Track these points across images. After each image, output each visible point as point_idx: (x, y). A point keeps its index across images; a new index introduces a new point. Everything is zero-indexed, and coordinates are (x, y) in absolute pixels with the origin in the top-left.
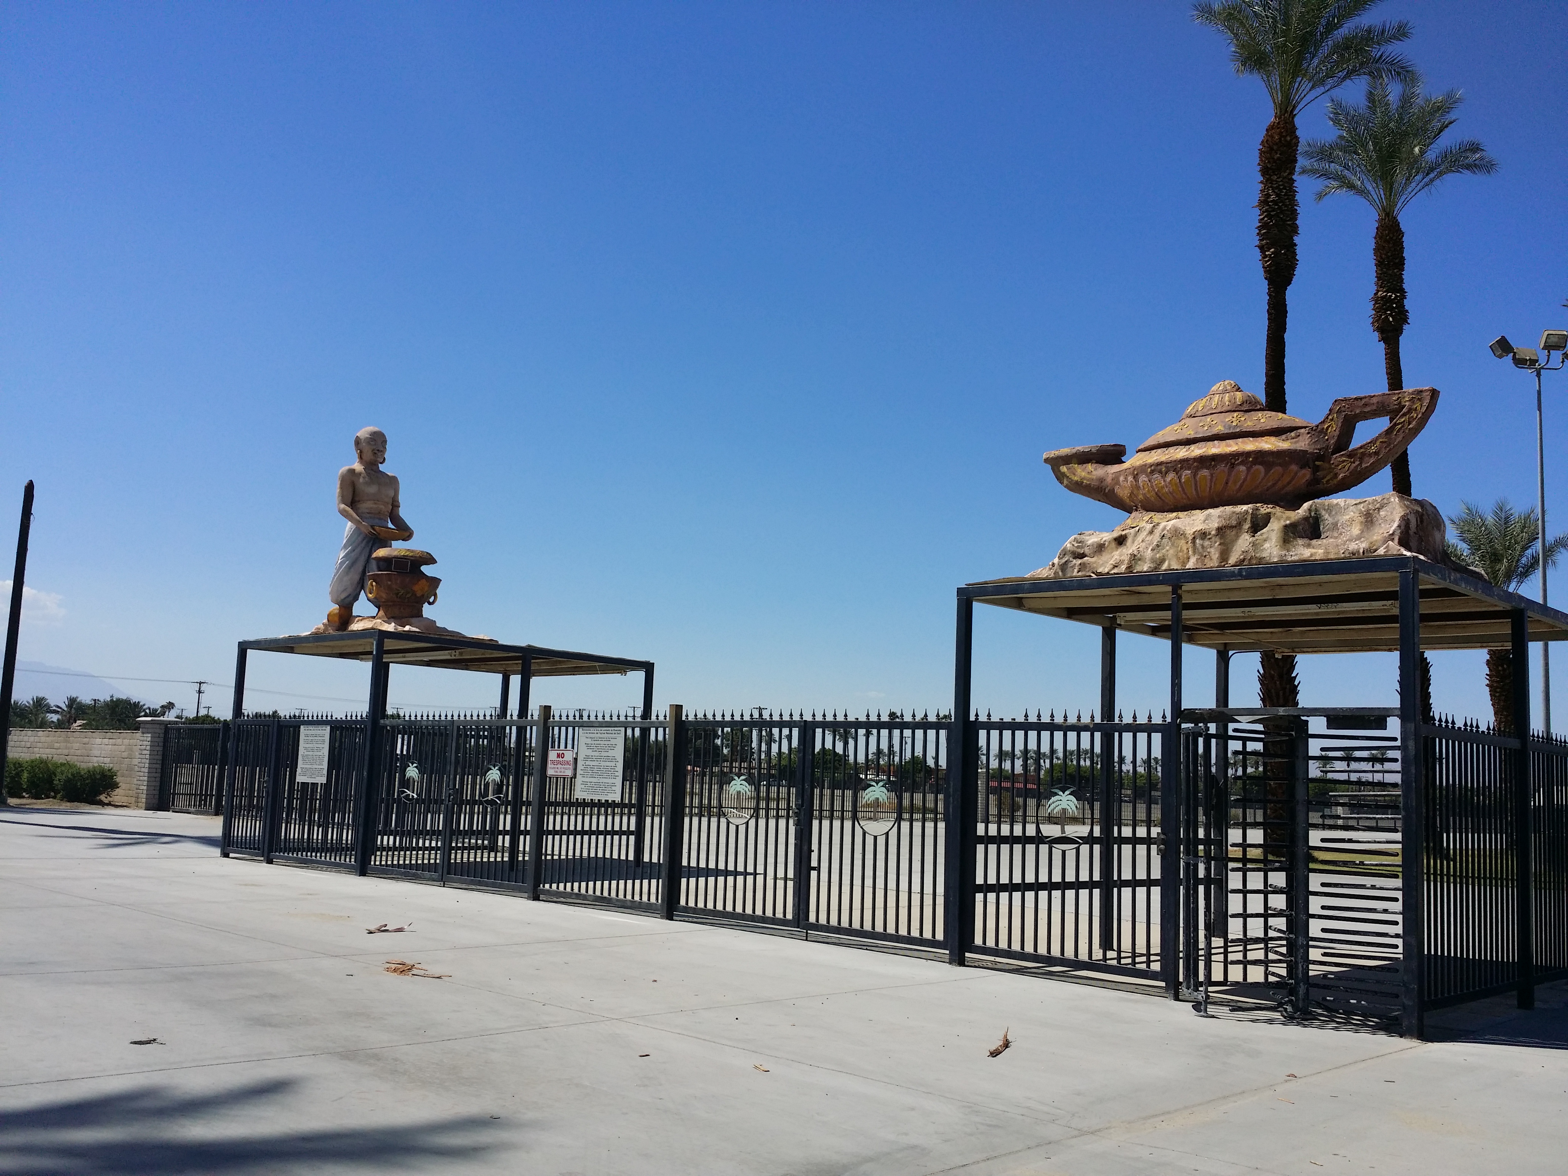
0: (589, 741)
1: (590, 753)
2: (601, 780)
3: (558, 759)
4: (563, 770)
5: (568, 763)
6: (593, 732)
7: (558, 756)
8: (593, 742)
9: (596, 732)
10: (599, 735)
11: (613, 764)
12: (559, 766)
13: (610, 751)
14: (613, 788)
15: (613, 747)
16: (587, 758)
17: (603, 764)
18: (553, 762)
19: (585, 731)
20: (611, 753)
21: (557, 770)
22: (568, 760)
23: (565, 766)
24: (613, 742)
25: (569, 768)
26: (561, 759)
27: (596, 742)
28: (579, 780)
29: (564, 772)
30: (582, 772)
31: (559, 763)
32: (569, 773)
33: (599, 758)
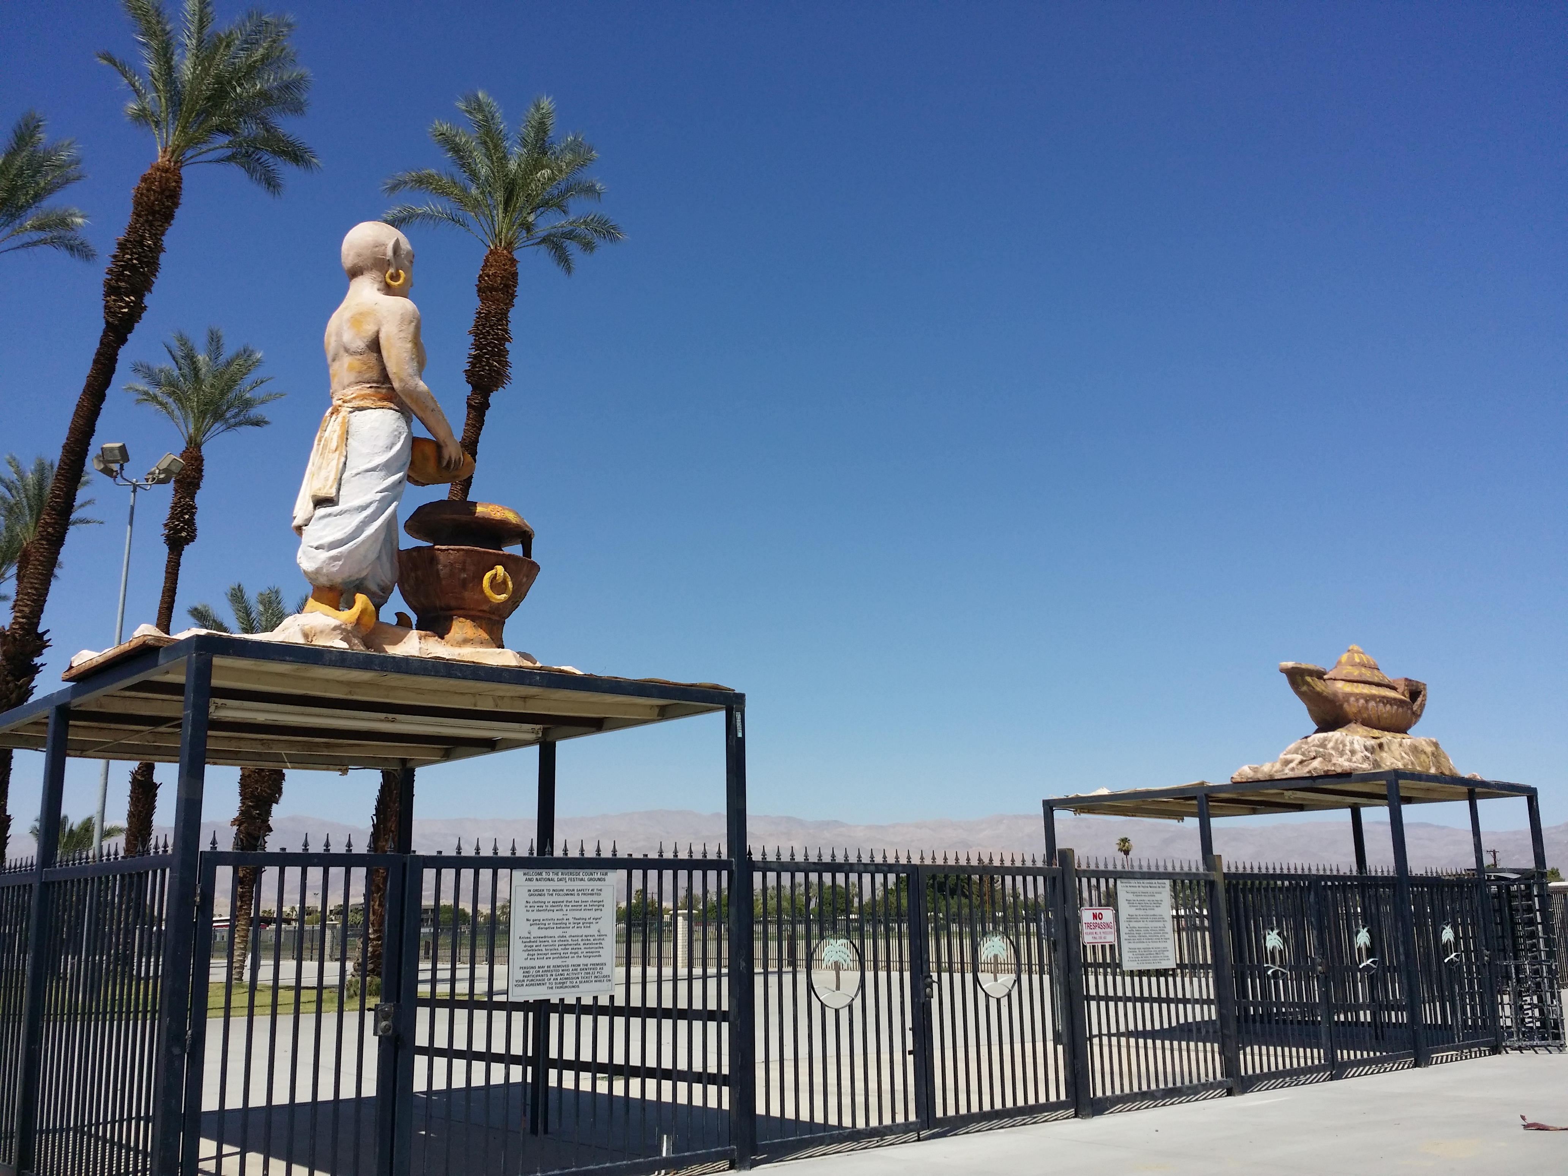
0: (1131, 897)
1: (1133, 911)
2: (1151, 945)
3: (1095, 921)
4: (1103, 935)
5: (1108, 926)
6: (1134, 885)
7: (1095, 916)
8: (1135, 898)
9: (1137, 885)
10: (1142, 889)
11: (1161, 924)
12: (1098, 930)
13: (1155, 908)
14: (1166, 953)
15: (1158, 904)
16: (1131, 918)
17: (1150, 925)
18: (1089, 925)
19: (1125, 885)
20: (1157, 911)
21: (1095, 936)
22: (1108, 922)
23: (1106, 930)
24: (1158, 897)
25: (1111, 933)
26: (1098, 921)
27: (1139, 898)
28: (1125, 946)
29: (1105, 938)
30: (1127, 937)
31: (1096, 926)
32: (1111, 938)
33: (1145, 918)
